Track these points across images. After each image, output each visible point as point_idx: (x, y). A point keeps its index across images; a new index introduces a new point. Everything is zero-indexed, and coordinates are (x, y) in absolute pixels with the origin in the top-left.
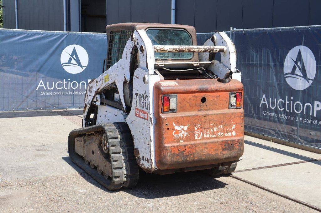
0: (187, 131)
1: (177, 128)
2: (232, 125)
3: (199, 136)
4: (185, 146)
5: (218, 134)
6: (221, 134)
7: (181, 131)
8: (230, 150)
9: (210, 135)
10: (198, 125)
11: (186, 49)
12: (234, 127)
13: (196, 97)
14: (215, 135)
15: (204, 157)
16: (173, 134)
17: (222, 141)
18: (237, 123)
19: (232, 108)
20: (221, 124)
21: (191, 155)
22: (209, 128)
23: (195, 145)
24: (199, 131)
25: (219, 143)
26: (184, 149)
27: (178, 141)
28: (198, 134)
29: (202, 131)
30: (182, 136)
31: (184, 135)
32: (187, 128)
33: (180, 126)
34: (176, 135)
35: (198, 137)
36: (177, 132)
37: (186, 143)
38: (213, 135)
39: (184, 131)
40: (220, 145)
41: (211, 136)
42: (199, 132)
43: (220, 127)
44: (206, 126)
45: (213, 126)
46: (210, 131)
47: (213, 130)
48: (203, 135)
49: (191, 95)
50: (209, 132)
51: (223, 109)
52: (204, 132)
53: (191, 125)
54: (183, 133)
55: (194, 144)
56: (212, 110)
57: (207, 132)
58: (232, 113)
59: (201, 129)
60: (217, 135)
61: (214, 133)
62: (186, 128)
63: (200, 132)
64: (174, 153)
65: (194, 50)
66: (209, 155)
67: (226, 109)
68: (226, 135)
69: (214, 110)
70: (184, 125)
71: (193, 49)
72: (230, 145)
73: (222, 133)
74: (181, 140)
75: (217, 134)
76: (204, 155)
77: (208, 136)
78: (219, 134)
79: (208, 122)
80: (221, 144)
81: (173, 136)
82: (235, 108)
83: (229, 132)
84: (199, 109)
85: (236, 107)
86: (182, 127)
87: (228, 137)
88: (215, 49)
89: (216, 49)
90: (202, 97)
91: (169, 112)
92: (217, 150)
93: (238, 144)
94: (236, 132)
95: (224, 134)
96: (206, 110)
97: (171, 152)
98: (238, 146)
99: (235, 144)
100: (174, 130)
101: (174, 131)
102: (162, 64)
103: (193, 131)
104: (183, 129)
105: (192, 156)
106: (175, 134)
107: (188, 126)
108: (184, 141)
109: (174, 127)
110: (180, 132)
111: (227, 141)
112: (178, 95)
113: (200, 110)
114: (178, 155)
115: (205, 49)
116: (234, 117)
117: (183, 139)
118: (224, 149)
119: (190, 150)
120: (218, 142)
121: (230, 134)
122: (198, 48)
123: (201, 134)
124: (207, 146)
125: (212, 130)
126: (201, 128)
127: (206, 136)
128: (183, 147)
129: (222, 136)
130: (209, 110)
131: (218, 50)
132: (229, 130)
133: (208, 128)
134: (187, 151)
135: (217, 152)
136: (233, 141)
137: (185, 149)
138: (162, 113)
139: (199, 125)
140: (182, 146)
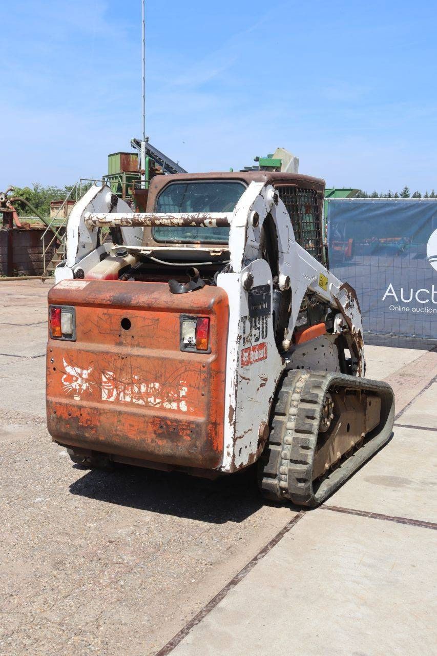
0: (87, 380)
1: (69, 369)
2: (178, 388)
3: (110, 394)
4: (80, 408)
5: (149, 400)
6: (155, 401)
7: (77, 379)
8: (172, 441)
9: (132, 398)
10: (109, 373)
11: (145, 221)
12: (184, 392)
13: (110, 316)
14: (144, 400)
15: (117, 441)
16: (63, 381)
17: (154, 417)
18: (190, 385)
19: (187, 349)
20: (156, 380)
21: (92, 428)
22: (131, 383)
23: (99, 412)
24: (110, 384)
25: (147, 419)
26: (78, 414)
27: (71, 395)
28: (109, 390)
29: (116, 387)
30: (78, 387)
31: (82, 387)
32: (87, 374)
33: (76, 368)
34: (67, 383)
35: (109, 397)
36: (70, 378)
37: (85, 403)
38: (139, 399)
39: (83, 379)
40: (149, 424)
41: (134, 401)
42: (110, 388)
43: (154, 385)
44: (125, 378)
45: (138, 380)
46: (132, 389)
47: (140, 389)
48: (118, 394)
49: (100, 311)
50: (130, 392)
51: (167, 348)
52: (120, 390)
53: (95, 369)
54: (79, 381)
55: (96, 409)
56: (145, 347)
57: (126, 391)
58: (181, 362)
59: (114, 381)
60: (147, 402)
61: (140, 396)
62: (85, 374)
63: (112, 387)
64: (61, 417)
65: (161, 221)
66: (127, 438)
67: (176, 349)
68: (167, 405)
69: (149, 348)
70: (83, 368)
71: (159, 220)
72: (171, 430)
73: (158, 401)
74: (76, 395)
75: (147, 400)
76: (117, 435)
77: (128, 399)
78: (151, 399)
79: (129, 370)
80: (153, 423)
81: (62, 385)
82: (193, 350)
83: (174, 401)
84: (118, 341)
85: (198, 349)
86: (79, 370)
87: (171, 410)
88: (206, 218)
89: (210, 220)
90: (122, 318)
91: (63, 338)
92: (145, 433)
93: (189, 432)
94: (188, 404)
95: (162, 403)
96: (133, 346)
97: (55, 413)
98: (189, 435)
99: (183, 429)
100: (65, 373)
101: (65, 376)
102: (149, 251)
103: (100, 383)
104: (81, 375)
105: (94, 432)
106: (66, 380)
107: (89, 371)
108: (81, 399)
109: (64, 368)
110: (74, 379)
111: (163, 419)
112: (76, 308)
113: (120, 344)
114: (67, 422)
115: (184, 220)
116: (186, 369)
117: (79, 393)
118: (160, 436)
119: (89, 418)
120: (144, 416)
121: (174, 405)
122: (170, 219)
123: (115, 392)
124: (121, 418)
125: (136, 389)
126: (114, 379)
127: (124, 398)
128: (75, 409)
129: (157, 406)
130: (138, 345)
131: (214, 221)
132: (173, 395)
133: (129, 384)
134: (84, 419)
135: (143, 437)
136: (176, 421)
137: (81, 415)
138: (52, 339)
139: (111, 374)
140: (74, 406)
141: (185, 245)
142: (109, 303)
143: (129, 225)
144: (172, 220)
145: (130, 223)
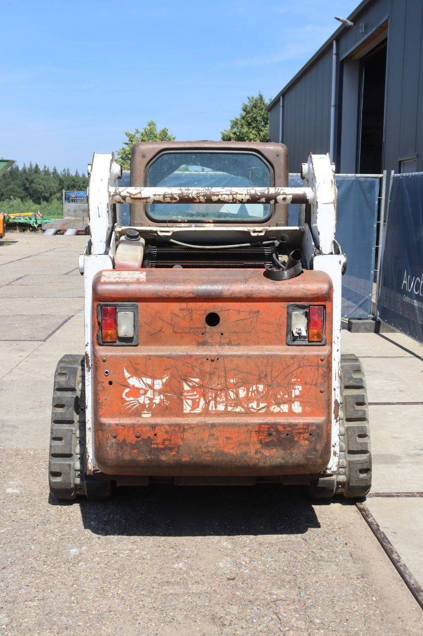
0: (160, 392)
1: (134, 381)
2: (291, 386)
3: (195, 404)
4: (154, 426)
5: (250, 405)
6: (258, 405)
7: (146, 392)
8: (285, 449)
9: (226, 406)
10: (193, 379)
11: (198, 197)
12: (297, 391)
13: (190, 311)
14: (243, 407)
15: (207, 459)
16: (124, 396)
17: (260, 425)
18: (306, 383)
19: (296, 343)
20: (259, 381)
21: (171, 449)
22: (225, 389)
23: (182, 428)
24: (195, 393)
25: (250, 428)
26: (151, 435)
27: (137, 413)
28: (194, 401)
29: (204, 396)
30: (147, 402)
31: (154, 401)
32: (161, 383)
33: (144, 379)
34: (132, 399)
35: (193, 409)
36: (135, 392)
37: (159, 420)
38: (236, 405)
39: (154, 391)
40: (254, 434)
41: (230, 409)
42: (194, 397)
43: (257, 388)
44: (217, 384)
45: (235, 384)
46: (227, 395)
47: (237, 394)
48: (207, 403)
49: (176, 306)
50: (224, 399)
51: (269, 343)
52: (210, 398)
53: (172, 377)
54: (150, 394)
55: (178, 425)
56: (239, 344)
57: (218, 399)
58: (293, 357)
59: (202, 389)
60: (248, 408)
61: (238, 402)
62: (158, 384)
63: (198, 396)
64: (124, 441)
65: (220, 197)
66: (223, 453)
67: (280, 343)
68: (275, 409)
69: (245, 345)
70: (154, 378)
71: (217, 195)
72: (284, 436)
73: (262, 405)
74: (145, 412)
75: (248, 405)
76: (208, 452)
77: (221, 408)
78: (254, 405)
79: (223, 374)
80: (258, 432)
81: (124, 401)
82: (304, 343)
83: (284, 403)
84: (200, 340)
85: (309, 342)
86: (149, 381)
87: (280, 414)
90: (208, 312)
91: (118, 343)
92: (247, 444)
93: (307, 435)
94: (303, 404)
95: (268, 407)
96: (221, 344)
97: (115, 437)
98: (307, 439)
99: (300, 433)
100: (128, 386)
101: (127, 390)
102: (169, 232)
103: (181, 392)
104: (151, 387)
105: (174, 453)
106: (128, 395)
107: (164, 380)
108: (153, 415)
109: (125, 380)
110: (142, 392)
111: (274, 426)
112: (140, 304)
113: (204, 343)
114: (133, 446)
115: (251, 195)
116: (299, 366)
117: (150, 409)
118: (267, 445)
119: (166, 436)
120: (246, 425)
121: (285, 408)
122: (231, 194)
123: (202, 402)
124: (214, 431)
125: (232, 395)
126: (201, 386)
127: (216, 407)
128: (148, 428)
129: (261, 411)
130: (229, 343)
131: (289, 197)
132: (282, 397)
133: (221, 390)
134: (159, 440)
135: (245, 449)
136: (290, 425)
137: (155, 435)
138: (100, 345)
139: (197, 380)
140: (145, 425)
141: (193, 225)
142: (191, 295)
143: (174, 201)
144: (235, 196)
145: (176, 199)
